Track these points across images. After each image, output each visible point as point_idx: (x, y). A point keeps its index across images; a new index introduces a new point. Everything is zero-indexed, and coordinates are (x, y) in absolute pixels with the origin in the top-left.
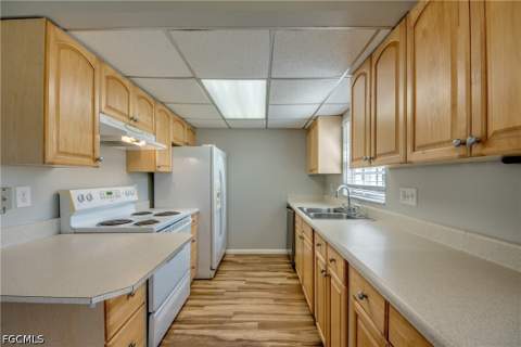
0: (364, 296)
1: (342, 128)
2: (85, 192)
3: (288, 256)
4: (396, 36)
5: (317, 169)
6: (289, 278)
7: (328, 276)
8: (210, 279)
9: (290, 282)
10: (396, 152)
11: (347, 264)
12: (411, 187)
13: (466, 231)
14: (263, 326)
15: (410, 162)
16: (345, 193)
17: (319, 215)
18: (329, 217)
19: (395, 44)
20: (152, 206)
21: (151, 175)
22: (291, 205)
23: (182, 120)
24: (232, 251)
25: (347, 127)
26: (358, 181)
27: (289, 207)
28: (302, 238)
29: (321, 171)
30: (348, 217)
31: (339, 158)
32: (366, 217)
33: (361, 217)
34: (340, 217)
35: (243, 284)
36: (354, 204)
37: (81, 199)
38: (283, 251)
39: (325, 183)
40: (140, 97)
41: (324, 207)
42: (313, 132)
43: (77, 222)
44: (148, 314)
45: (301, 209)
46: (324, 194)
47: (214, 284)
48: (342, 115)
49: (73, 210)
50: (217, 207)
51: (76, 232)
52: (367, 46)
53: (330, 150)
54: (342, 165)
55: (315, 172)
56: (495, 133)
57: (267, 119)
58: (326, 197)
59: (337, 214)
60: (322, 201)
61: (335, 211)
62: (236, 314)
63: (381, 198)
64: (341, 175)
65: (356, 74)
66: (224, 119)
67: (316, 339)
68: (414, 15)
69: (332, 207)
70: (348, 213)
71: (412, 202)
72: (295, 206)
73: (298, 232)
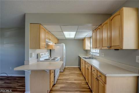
0: (94, 70)
2: (42, 54)
3: (79, 68)
4: (100, 27)
7: (88, 69)
8: (63, 72)
9: (80, 73)
10: (100, 47)
11: (91, 66)
12: (103, 53)
14: (75, 80)
15: (102, 49)
16: (91, 54)
17: (86, 58)
18: (88, 59)
19: (100, 29)
20: (51, 56)
21: (51, 50)
22: (80, 56)
23: (56, 38)
24: (66, 67)
25: (92, 40)
26: (94, 51)
27: (79, 57)
28: (82, 63)
29: (86, 49)
30: (92, 59)
31: (90, 46)
32: (95, 59)
33: (94, 59)
34: (90, 59)
35: (70, 73)
36: (93, 56)
37: (42, 55)
38: (78, 67)
39: (87, 52)
40: (51, 35)
41: (87, 57)
42: (84, 41)
43: (41, 59)
44: (54, 77)
45: (82, 57)
47: (64, 73)
48: (90, 37)
49: (41, 57)
50: (64, 57)
51: (41, 61)
53: (88, 45)
54: (91, 48)
56: (112, 46)
57: (74, 38)
58: (87, 55)
59: (90, 58)
60: (86, 55)
62: (69, 78)
63: (98, 55)
64: (90, 50)
66: (65, 38)
67: (86, 82)
68: (102, 25)
70: (92, 58)
71: (103, 56)
73: (81, 62)
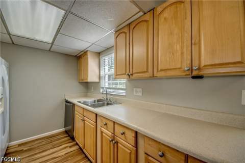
1: (99, 60)
5: (87, 79)
6: (70, 147)
9: (72, 149)
12: (139, 88)
13: (166, 104)
15: (156, 77)
19: (146, 21)
22: (69, 100)
27: (67, 102)
31: (98, 74)
34: (103, 105)
38: (63, 129)
42: (83, 60)
45: (80, 102)
46: (87, 92)
48: (99, 53)
52: (129, 19)
53: (94, 70)
54: (100, 78)
55: (86, 81)
56: (205, 66)
57: (52, 44)
58: (89, 94)
61: (98, 101)
63: (123, 93)
64: (99, 83)
65: (119, 32)
66: (9, 34)
69: (96, 99)
72: (75, 101)
